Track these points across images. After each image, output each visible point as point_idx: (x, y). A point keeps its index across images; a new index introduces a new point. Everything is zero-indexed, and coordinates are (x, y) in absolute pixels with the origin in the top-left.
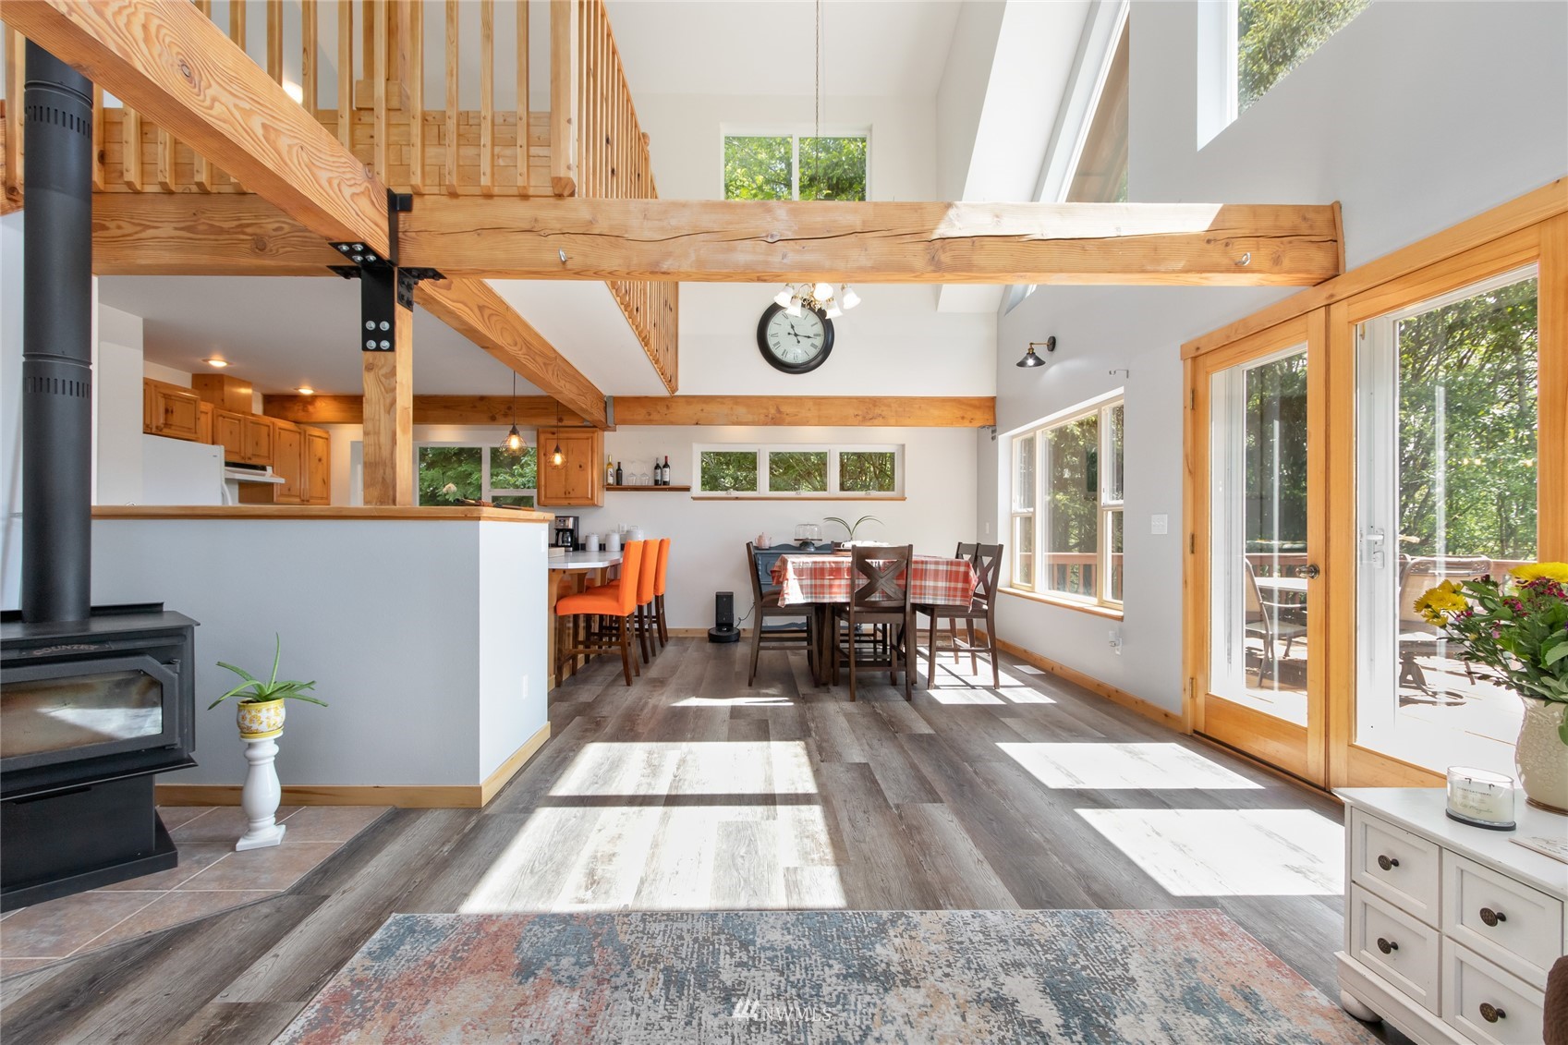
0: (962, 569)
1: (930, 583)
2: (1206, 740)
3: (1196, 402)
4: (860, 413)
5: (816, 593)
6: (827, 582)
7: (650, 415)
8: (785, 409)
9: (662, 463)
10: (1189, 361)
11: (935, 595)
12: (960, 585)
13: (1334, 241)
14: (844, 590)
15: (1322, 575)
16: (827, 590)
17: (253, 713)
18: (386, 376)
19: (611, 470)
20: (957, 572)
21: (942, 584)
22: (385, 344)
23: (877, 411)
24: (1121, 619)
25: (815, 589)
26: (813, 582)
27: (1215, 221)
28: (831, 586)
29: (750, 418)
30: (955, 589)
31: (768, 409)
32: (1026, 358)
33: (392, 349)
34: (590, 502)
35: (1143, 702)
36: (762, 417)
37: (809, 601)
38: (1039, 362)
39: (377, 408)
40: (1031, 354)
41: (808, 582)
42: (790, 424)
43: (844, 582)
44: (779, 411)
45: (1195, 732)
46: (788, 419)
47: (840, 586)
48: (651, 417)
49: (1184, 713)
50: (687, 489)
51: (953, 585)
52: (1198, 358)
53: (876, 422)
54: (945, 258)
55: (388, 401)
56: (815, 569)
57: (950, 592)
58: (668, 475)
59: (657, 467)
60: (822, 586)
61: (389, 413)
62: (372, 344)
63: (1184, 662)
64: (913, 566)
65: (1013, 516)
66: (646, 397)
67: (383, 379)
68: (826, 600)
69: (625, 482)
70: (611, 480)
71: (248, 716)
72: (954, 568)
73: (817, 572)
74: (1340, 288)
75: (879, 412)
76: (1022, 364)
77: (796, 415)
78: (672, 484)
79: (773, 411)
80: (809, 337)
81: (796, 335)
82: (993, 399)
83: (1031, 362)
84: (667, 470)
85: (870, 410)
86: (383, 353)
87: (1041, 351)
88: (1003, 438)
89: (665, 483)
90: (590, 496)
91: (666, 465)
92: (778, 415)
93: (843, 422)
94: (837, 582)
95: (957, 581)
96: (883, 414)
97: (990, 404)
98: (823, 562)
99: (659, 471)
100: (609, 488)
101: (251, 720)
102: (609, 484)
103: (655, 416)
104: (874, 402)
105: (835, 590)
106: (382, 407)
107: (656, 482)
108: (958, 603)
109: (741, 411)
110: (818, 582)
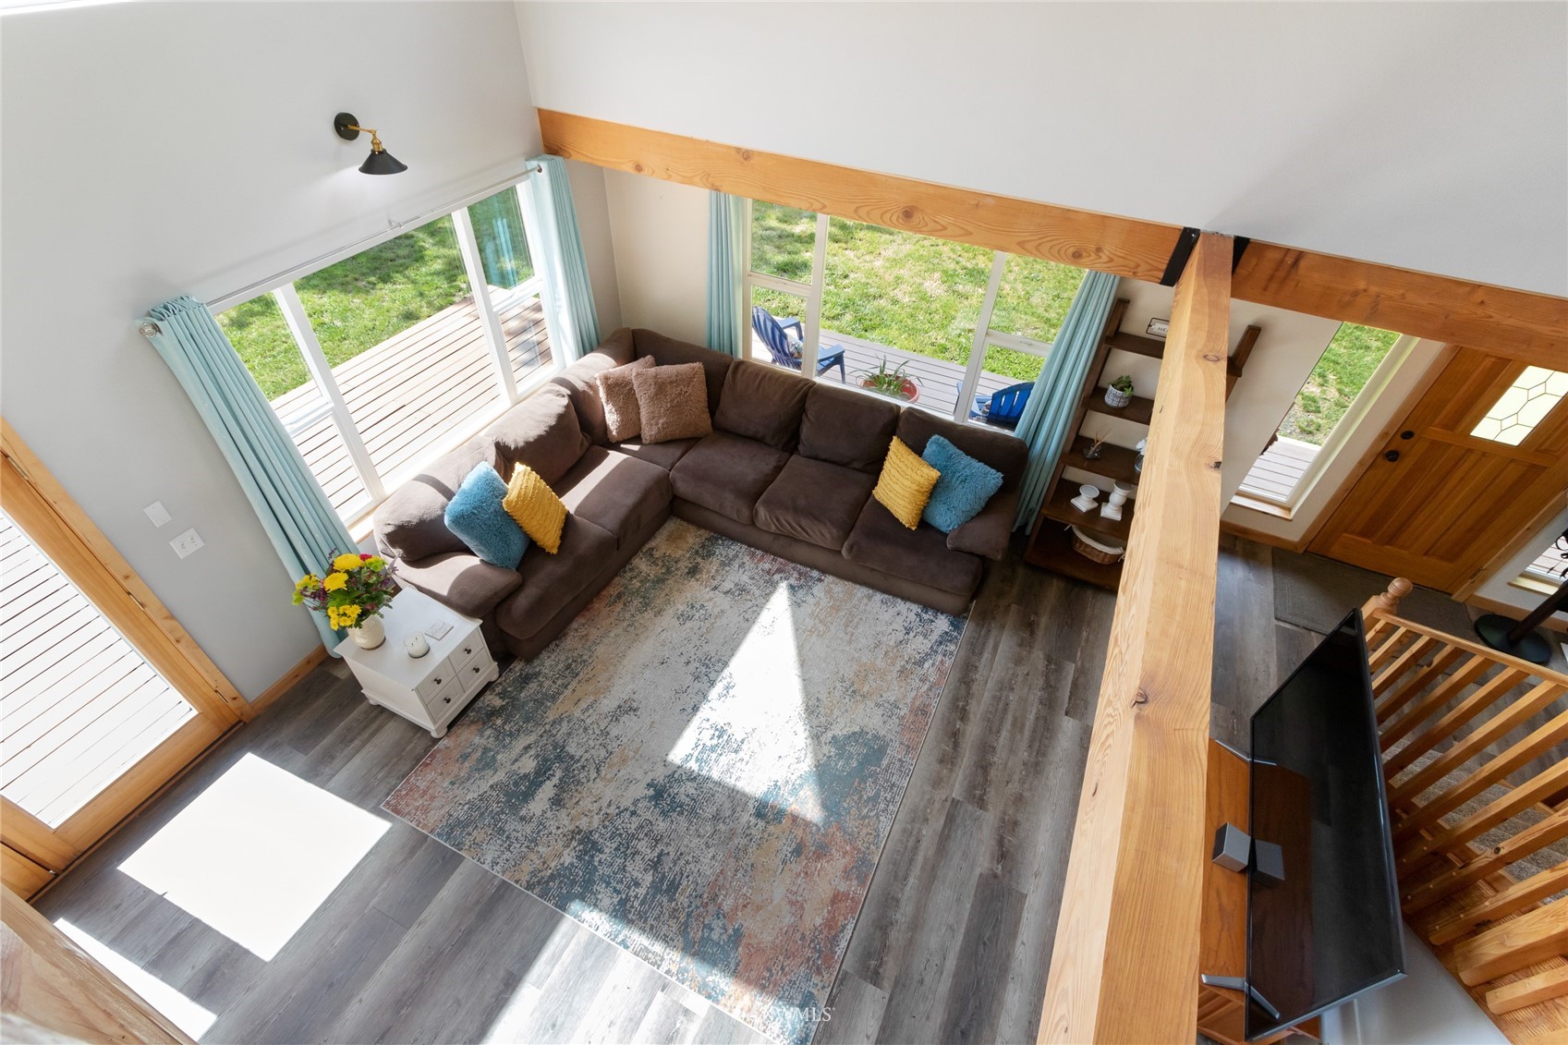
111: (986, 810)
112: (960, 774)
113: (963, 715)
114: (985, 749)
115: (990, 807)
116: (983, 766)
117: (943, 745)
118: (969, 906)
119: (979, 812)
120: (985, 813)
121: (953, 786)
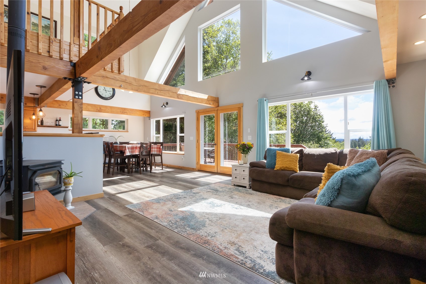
0: (159, 147)
1: (154, 150)
2: (200, 171)
3: (198, 119)
4: (121, 111)
5: (132, 153)
6: (134, 150)
7: (60, 106)
8: (102, 108)
9: (58, 119)
10: (197, 113)
11: (154, 152)
12: (159, 150)
13: (218, 102)
14: (138, 152)
15: (216, 145)
16: (134, 152)
17: (71, 180)
18: (80, 105)
19: (39, 121)
20: (158, 147)
21: (156, 150)
22: (80, 97)
23: (125, 111)
24: (184, 154)
25: (132, 152)
26: (131, 150)
27: (208, 98)
28: (135, 151)
29: (92, 110)
30: (158, 150)
31: (97, 108)
32: (163, 106)
33: (82, 99)
34: (34, 130)
35: (188, 168)
36: (96, 110)
37: (131, 154)
38: (165, 107)
39: (78, 111)
40: (164, 105)
41: (130, 150)
42: (103, 112)
43: (138, 150)
44: (100, 109)
45: (198, 170)
46: (103, 111)
47: (137, 151)
48: (61, 106)
49: (196, 168)
50: (67, 127)
51: (157, 150)
52: (198, 113)
53: (125, 114)
54: (179, 97)
55: (81, 110)
56: (132, 147)
57: (157, 151)
58: (61, 123)
59: (57, 120)
60: (133, 151)
61: (81, 113)
62: (77, 97)
63: (196, 160)
64: (152, 146)
65: (153, 136)
66: (59, 101)
67: (79, 105)
68: (134, 154)
69: (44, 124)
70: (39, 124)
71: (69, 180)
72: (158, 146)
73: (132, 148)
74: (219, 108)
75: (126, 111)
76: (162, 107)
77: (105, 110)
78: (62, 126)
79: (99, 109)
80: (109, 91)
81: (106, 90)
82: (150, 111)
83: (164, 106)
84: (61, 121)
85: (124, 111)
86: (79, 99)
87: (165, 105)
88: (152, 120)
89: (59, 125)
90: (34, 128)
91: (60, 120)
92: (100, 110)
93: (117, 113)
94: (136, 150)
95: (158, 149)
96: (127, 112)
97: (149, 112)
98: (134, 146)
99: (58, 122)
100: (38, 126)
101: (70, 181)
102: (39, 125)
103: (62, 106)
104: (125, 109)
105: (136, 152)
106: (79, 112)
107: (56, 125)
108: (158, 153)
109: (90, 107)
110: (133, 150)
111: (145, 247)
112: (168, 245)
113: (196, 255)
114: (172, 257)
115: (145, 249)
116: (165, 253)
117: (185, 244)
118: (120, 233)
119: (146, 245)
120: (144, 246)
121: (164, 242)
